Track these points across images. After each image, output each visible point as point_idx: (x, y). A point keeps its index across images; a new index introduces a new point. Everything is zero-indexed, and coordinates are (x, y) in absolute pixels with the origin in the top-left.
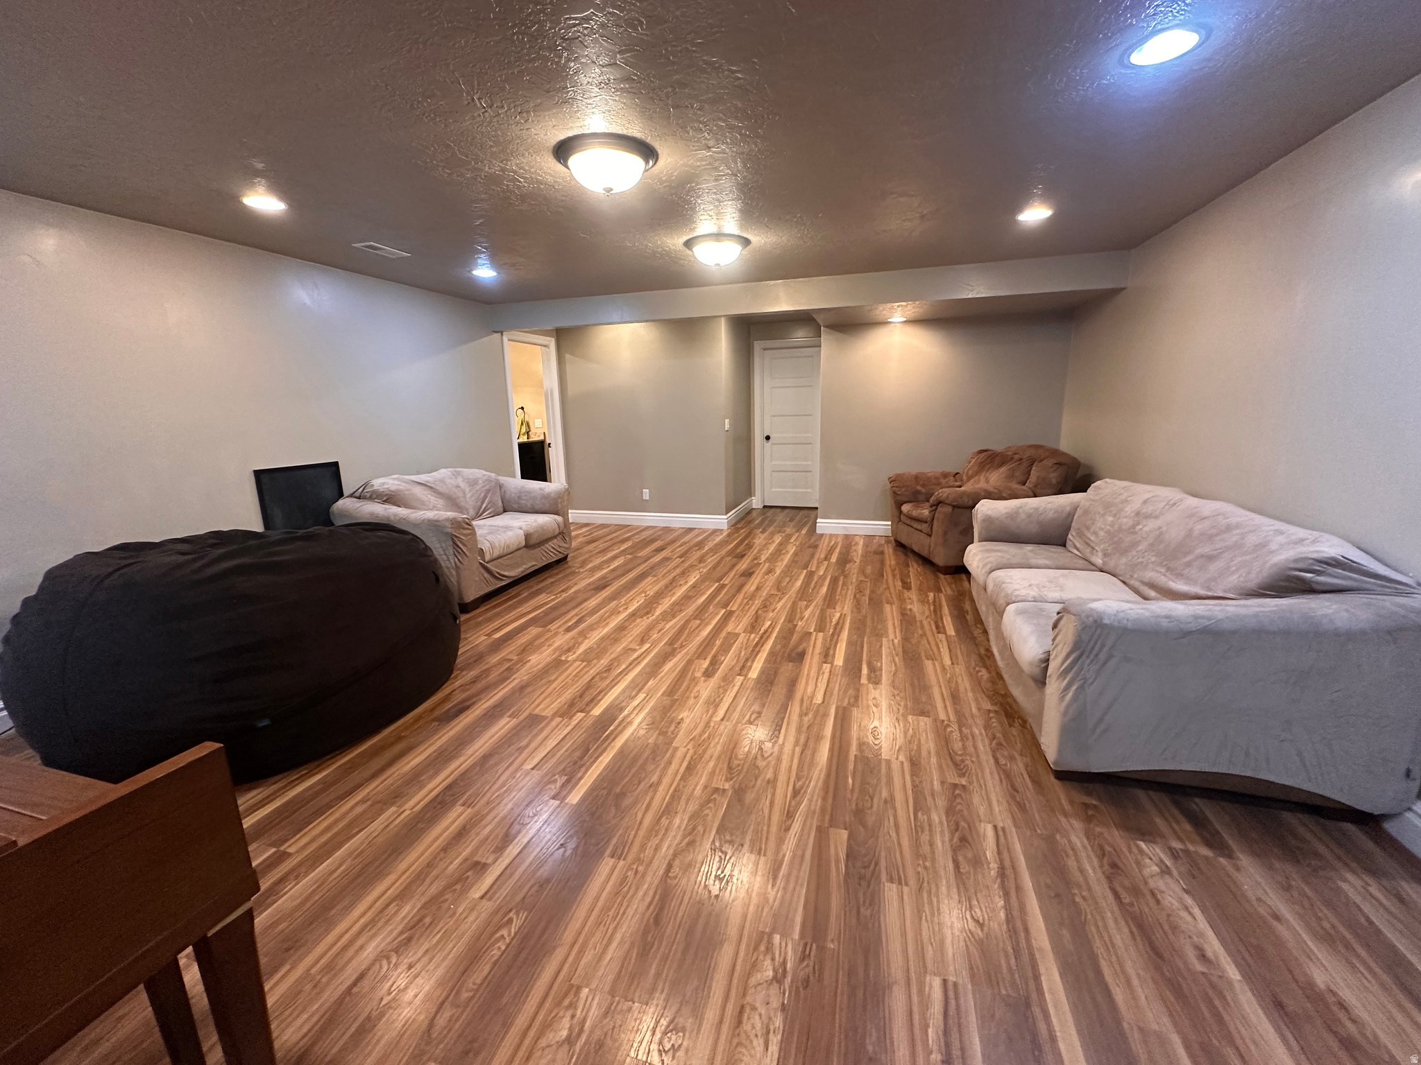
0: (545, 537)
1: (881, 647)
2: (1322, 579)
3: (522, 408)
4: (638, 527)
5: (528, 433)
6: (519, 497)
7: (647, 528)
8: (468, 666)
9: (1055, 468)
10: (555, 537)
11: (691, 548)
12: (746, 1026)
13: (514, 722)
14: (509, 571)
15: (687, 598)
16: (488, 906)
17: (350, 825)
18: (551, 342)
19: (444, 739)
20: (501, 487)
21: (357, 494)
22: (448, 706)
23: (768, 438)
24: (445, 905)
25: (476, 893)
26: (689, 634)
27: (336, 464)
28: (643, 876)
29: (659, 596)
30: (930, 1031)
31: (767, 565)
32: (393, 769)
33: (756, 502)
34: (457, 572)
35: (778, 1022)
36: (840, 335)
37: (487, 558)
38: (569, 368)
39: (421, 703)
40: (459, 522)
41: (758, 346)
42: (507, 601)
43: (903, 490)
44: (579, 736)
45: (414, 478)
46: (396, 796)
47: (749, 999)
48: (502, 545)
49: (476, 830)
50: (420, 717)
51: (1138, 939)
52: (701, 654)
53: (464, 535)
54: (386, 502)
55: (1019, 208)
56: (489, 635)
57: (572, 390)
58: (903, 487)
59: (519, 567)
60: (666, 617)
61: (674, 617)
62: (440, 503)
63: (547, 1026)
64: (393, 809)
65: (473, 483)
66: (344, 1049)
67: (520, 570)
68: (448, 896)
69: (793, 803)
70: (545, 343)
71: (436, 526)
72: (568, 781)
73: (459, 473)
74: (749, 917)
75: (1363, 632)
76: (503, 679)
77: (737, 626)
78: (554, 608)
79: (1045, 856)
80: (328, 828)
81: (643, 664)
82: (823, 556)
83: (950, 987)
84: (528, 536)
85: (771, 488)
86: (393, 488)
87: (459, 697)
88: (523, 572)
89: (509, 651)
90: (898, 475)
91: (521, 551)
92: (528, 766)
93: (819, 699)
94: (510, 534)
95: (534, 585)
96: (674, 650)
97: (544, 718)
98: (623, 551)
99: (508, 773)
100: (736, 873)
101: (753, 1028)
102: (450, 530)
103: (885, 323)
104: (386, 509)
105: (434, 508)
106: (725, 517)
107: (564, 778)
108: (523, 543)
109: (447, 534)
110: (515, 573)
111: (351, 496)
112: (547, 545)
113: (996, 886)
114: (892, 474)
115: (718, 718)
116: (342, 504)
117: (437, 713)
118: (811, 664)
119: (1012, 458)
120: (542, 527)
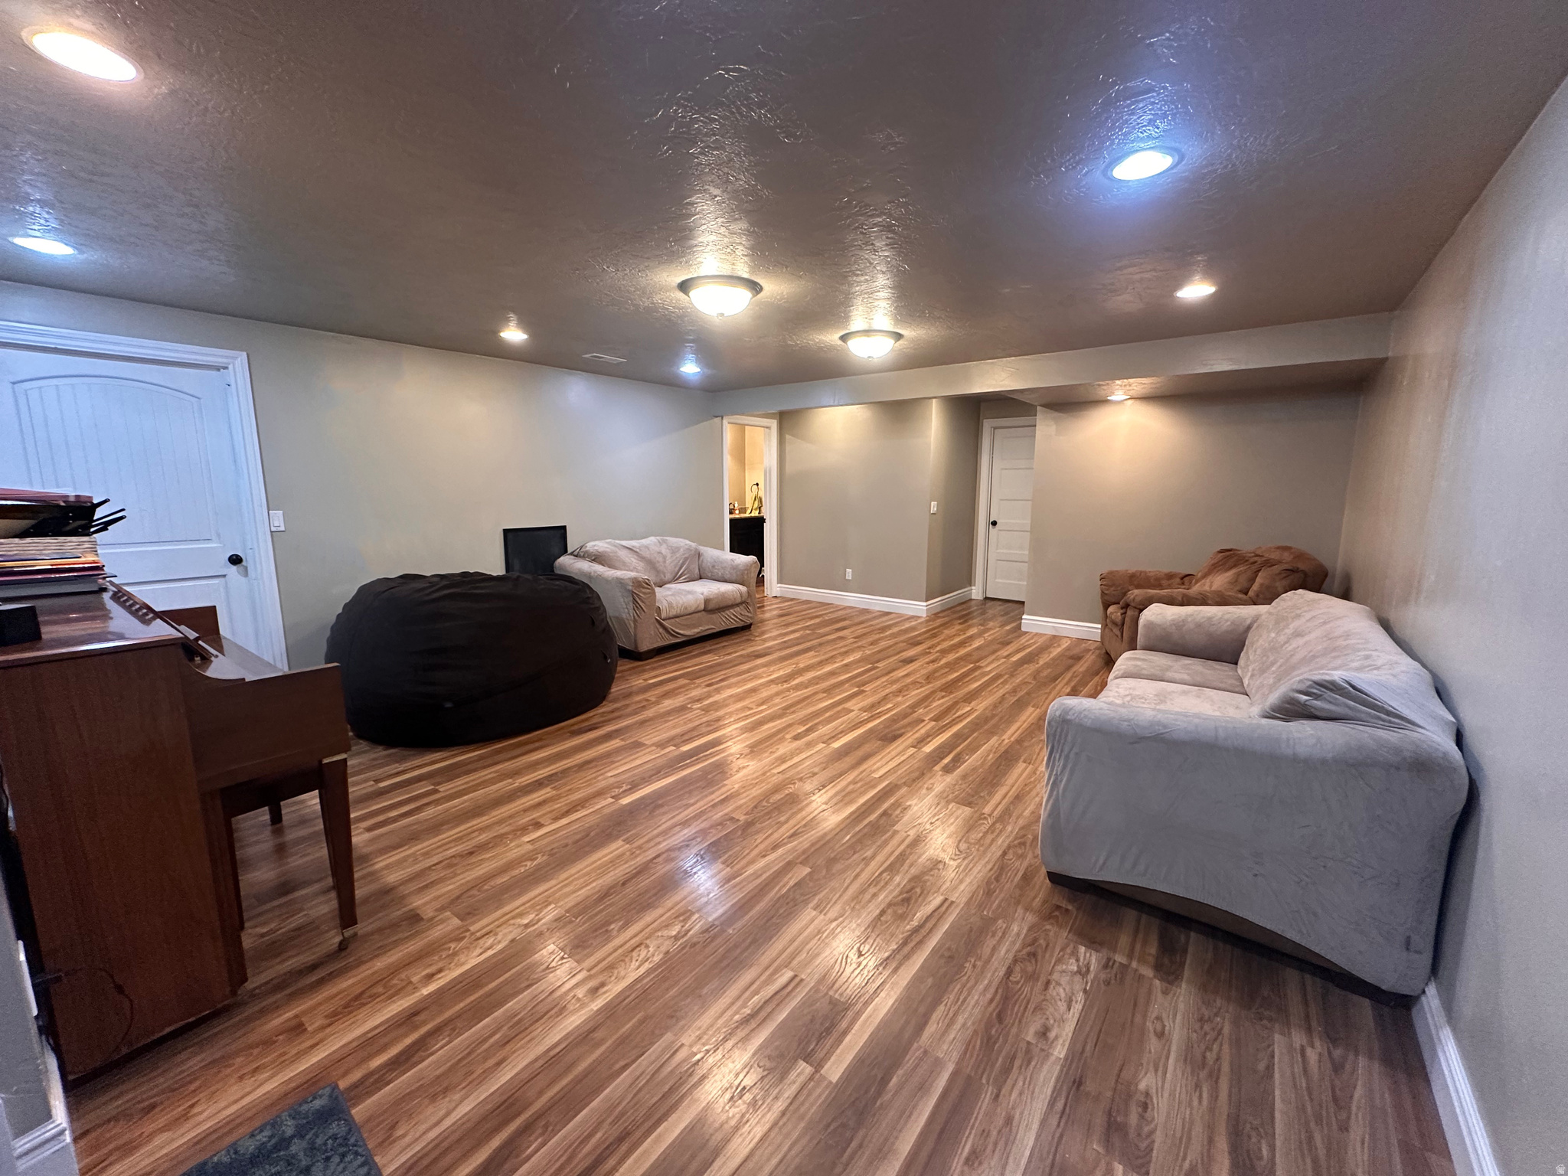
0: (725, 604)
1: (985, 744)
2: (1318, 703)
3: (757, 484)
4: (837, 606)
5: (760, 508)
6: (713, 567)
7: (845, 608)
8: (615, 700)
9: (1284, 575)
10: (738, 605)
11: (873, 631)
12: (635, 954)
13: (623, 743)
14: (684, 630)
15: (832, 673)
16: (530, 847)
17: (479, 784)
18: (774, 424)
19: (567, 746)
20: (699, 555)
21: (576, 553)
22: (587, 724)
23: (994, 523)
24: (504, 840)
25: (526, 839)
26: (808, 704)
27: (564, 528)
28: (636, 857)
29: (808, 668)
30: (756, 997)
31: (938, 654)
32: (524, 757)
33: (976, 593)
34: (635, 624)
35: (657, 959)
36: (1056, 414)
37: (663, 615)
38: (788, 448)
39: (567, 720)
40: (639, 582)
41: (987, 425)
42: (678, 656)
43: (1113, 589)
44: (660, 762)
45: (624, 543)
46: (516, 773)
47: (648, 942)
48: (680, 605)
49: (550, 804)
50: (563, 728)
51: (993, 1005)
52: (802, 722)
53: (644, 593)
54: (593, 561)
55: (1179, 285)
56: (646, 680)
57: (789, 469)
58: (1111, 586)
59: (695, 627)
60: (797, 688)
61: (806, 688)
62: (641, 565)
63: (521, 915)
64: (510, 780)
65: (674, 550)
66: (412, 892)
67: (696, 630)
68: (510, 836)
69: (785, 841)
70: (766, 424)
71: (621, 583)
72: (630, 789)
73: (665, 541)
74: (688, 899)
75: (1324, 762)
76: (635, 713)
77: (855, 705)
78: (711, 667)
79: (971, 931)
80: (466, 783)
81: (748, 721)
82: (1005, 654)
83: (797, 980)
84: (707, 601)
85: (995, 578)
86: (601, 550)
87: (594, 721)
88: (698, 633)
89: (651, 695)
90: (1111, 573)
91: (699, 614)
92: (609, 774)
93: (877, 775)
94: (690, 597)
95: (708, 646)
96: (785, 714)
97: (644, 745)
98: (807, 626)
99: (594, 775)
100: (700, 873)
101: (639, 956)
102: (630, 588)
103: (1104, 402)
104: (591, 566)
105: (634, 569)
106: (925, 604)
107: (629, 787)
108: (702, 607)
109: (629, 590)
110: (691, 632)
111: (572, 554)
112: (727, 612)
113: (901, 936)
114: (1105, 570)
115: (775, 771)
116: (565, 561)
117: (573, 728)
118: (898, 746)
119: (1247, 561)
120: (723, 595)
